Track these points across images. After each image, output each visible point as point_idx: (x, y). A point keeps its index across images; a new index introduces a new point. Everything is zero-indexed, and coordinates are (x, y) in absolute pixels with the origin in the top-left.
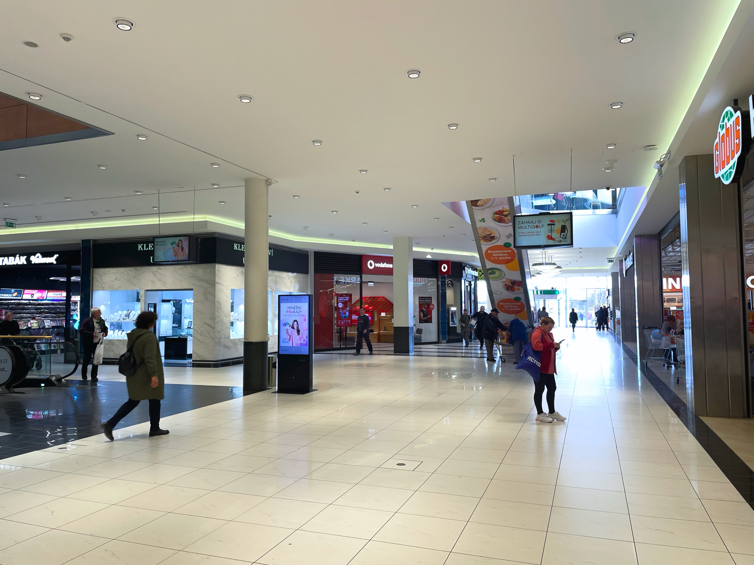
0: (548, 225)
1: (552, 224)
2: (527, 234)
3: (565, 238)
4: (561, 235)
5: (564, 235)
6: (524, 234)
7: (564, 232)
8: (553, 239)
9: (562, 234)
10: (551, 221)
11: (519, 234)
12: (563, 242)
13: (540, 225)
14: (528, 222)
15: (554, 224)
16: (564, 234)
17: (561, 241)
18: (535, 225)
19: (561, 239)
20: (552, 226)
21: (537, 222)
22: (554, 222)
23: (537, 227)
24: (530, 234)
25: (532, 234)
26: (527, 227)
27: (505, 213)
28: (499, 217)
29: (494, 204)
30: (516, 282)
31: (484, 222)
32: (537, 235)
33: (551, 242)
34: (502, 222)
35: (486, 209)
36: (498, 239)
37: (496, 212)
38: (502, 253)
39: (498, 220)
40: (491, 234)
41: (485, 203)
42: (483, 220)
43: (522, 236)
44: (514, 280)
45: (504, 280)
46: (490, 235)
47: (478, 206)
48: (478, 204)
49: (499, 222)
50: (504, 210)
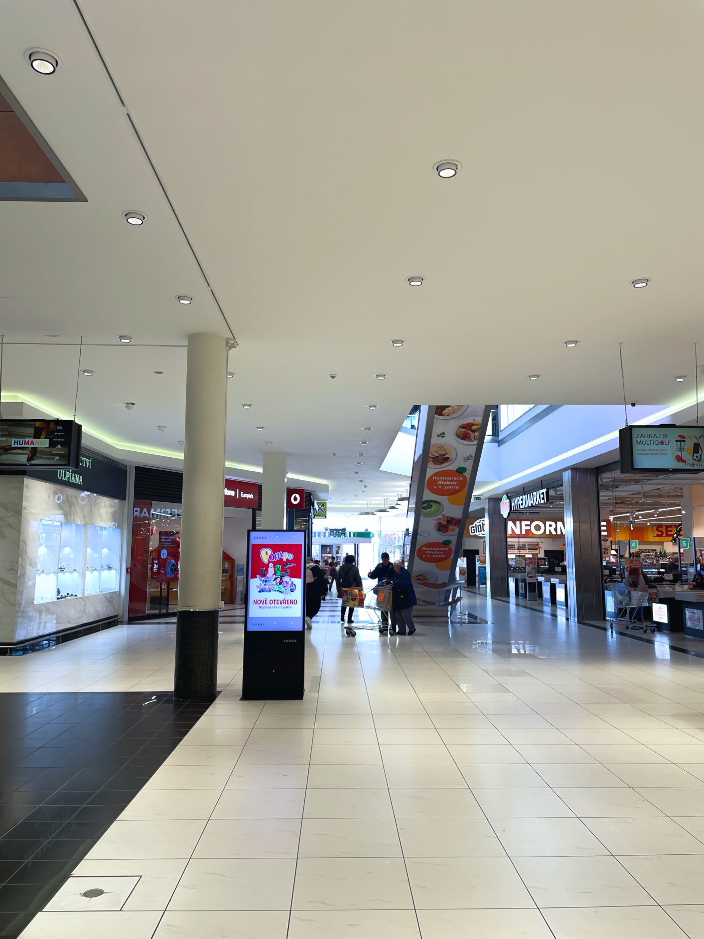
0: (677, 441)
1: (681, 440)
2: (649, 452)
3: (700, 460)
4: (693, 456)
5: (697, 457)
6: (646, 452)
7: (698, 452)
8: (684, 461)
9: (695, 455)
10: (680, 436)
11: (638, 452)
12: (697, 465)
13: (666, 440)
14: (650, 436)
15: (684, 441)
16: (698, 455)
17: (693, 465)
18: (660, 440)
19: (694, 461)
20: (682, 443)
21: (662, 436)
22: (684, 437)
23: (662, 443)
24: (654, 452)
25: (656, 452)
26: (649, 443)
27: (474, 427)
28: (465, 432)
29: (465, 414)
30: (454, 519)
31: (442, 437)
32: (662, 454)
33: (681, 466)
34: (466, 439)
35: (452, 420)
36: (451, 462)
37: (464, 425)
38: (450, 481)
39: (461, 436)
40: (446, 453)
41: (454, 412)
42: (443, 435)
43: (642, 454)
44: (452, 517)
45: (440, 517)
46: (444, 455)
47: (443, 415)
48: (444, 412)
49: (462, 439)
50: (474, 423)
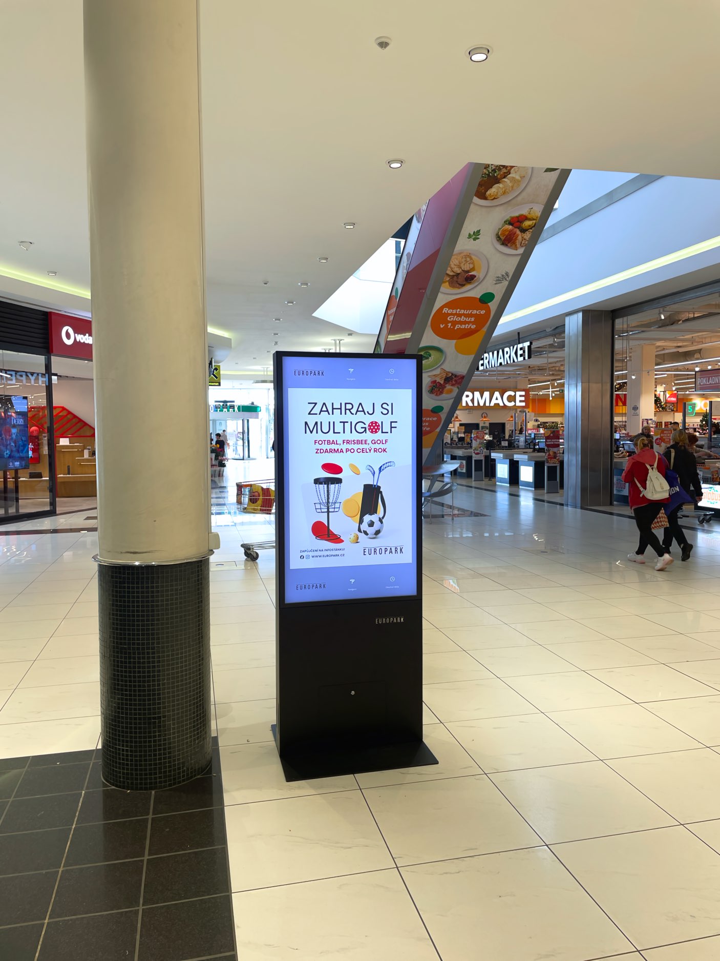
27: (527, 223)
28: (511, 231)
29: (519, 198)
30: (456, 376)
31: (475, 239)
34: (509, 245)
35: (498, 209)
36: (477, 283)
37: (512, 218)
38: (466, 316)
39: (503, 238)
40: (473, 269)
41: (504, 193)
42: (476, 235)
44: (454, 372)
45: (438, 372)
46: (468, 272)
47: (486, 198)
48: (488, 193)
49: (503, 244)
50: (529, 216)
